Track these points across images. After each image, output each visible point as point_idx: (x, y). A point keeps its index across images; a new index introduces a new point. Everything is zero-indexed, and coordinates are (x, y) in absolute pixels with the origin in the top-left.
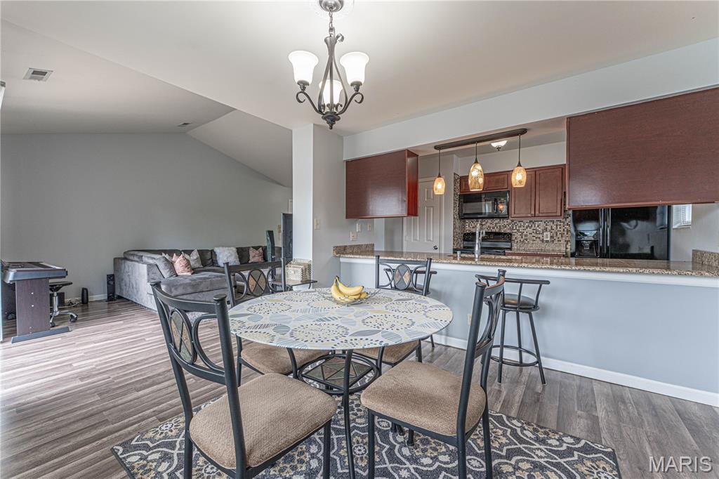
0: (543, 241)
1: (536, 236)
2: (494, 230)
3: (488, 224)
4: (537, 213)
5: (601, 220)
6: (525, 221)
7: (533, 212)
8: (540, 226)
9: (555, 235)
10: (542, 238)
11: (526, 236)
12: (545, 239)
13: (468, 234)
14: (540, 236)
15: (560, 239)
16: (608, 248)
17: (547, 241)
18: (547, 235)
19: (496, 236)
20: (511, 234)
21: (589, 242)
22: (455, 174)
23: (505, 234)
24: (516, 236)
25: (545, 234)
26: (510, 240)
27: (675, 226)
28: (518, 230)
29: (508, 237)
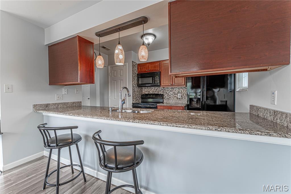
0: (177, 98)
1: (175, 95)
2: (155, 93)
3: (153, 90)
4: (173, 83)
5: (201, 87)
6: (169, 88)
7: (171, 83)
8: (176, 90)
9: (183, 95)
10: (177, 97)
11: (170, 95)
12: (178, 98)
13: (144, 95)
14: (176, 96)
15: (185, 97)
16: (205, 102)
17: (179, 98)
18: (179, 95)
19: (156, 96)
20: (163, 95)
21: (196, 99)
22: (133, 62)
23: (160, 95)
24: (166, 96)
25: (178, 94)
26: (163, 98)
27: (237, 90)
28: (166, 93)
29: (162, 96)
